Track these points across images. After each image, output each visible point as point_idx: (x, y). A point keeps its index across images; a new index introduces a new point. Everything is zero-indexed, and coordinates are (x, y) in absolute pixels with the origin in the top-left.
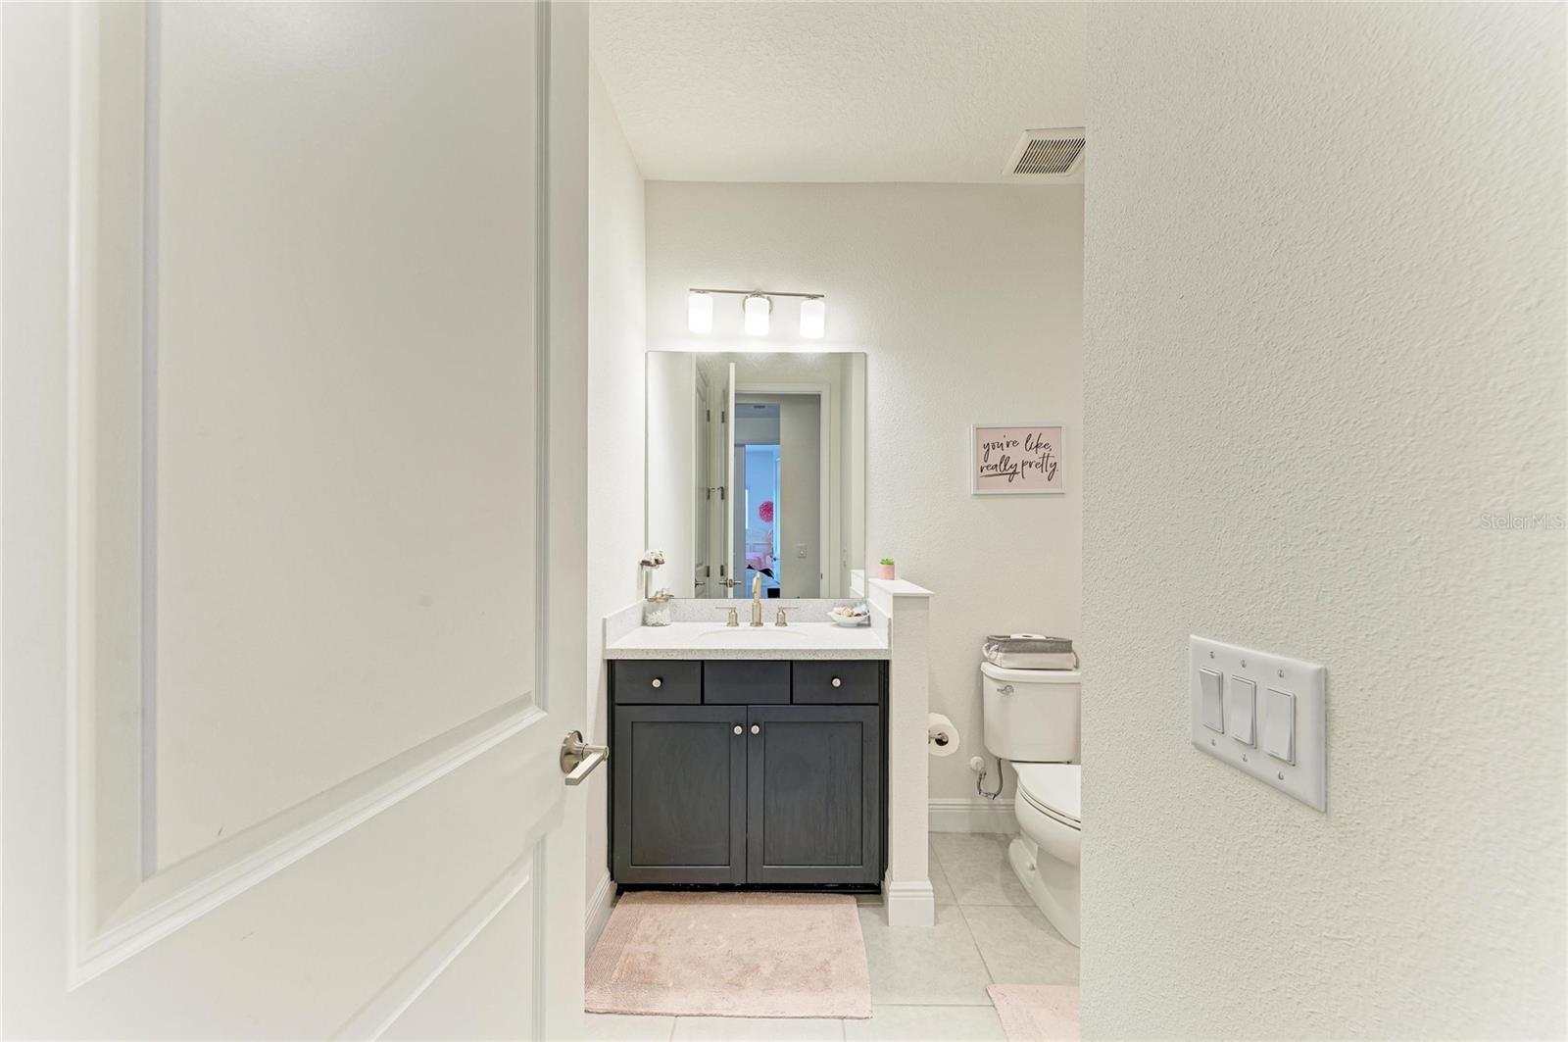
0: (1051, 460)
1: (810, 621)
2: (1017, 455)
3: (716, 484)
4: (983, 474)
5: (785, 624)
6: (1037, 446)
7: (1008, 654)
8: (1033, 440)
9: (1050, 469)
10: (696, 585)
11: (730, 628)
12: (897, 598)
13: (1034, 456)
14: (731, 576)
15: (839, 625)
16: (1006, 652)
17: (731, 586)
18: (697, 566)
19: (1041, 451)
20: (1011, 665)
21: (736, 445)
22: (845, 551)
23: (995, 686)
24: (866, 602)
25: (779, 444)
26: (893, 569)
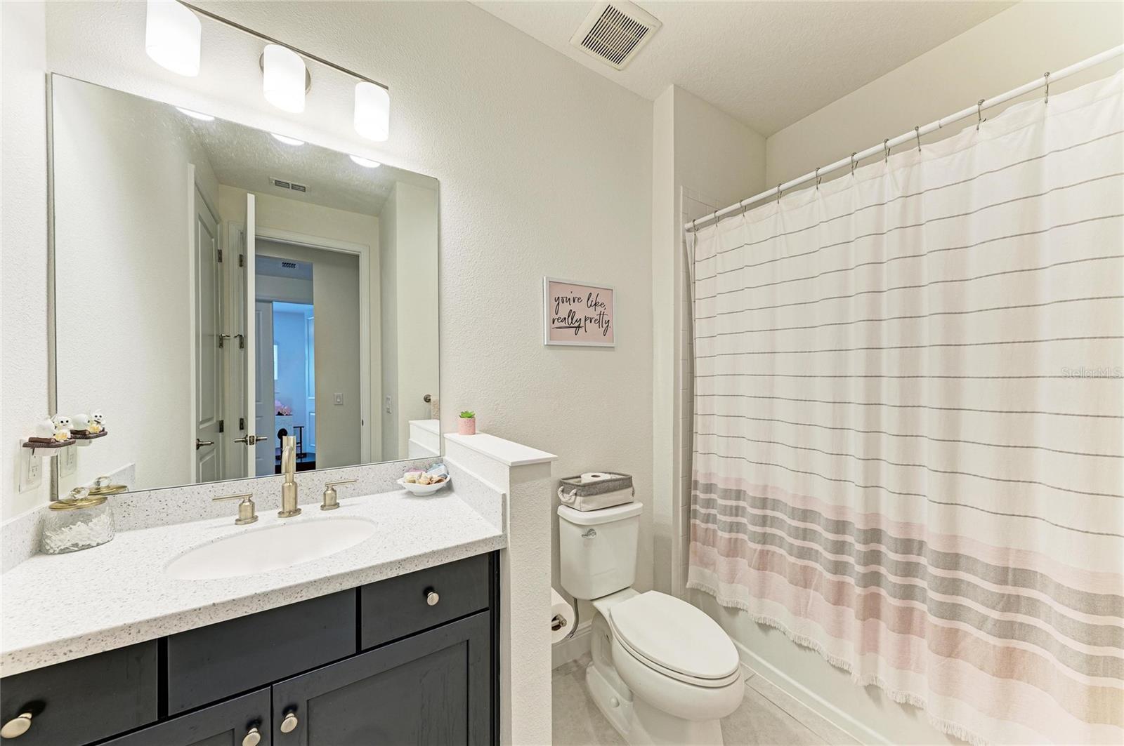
0: (606, 318)
1: (372, 493)
2: (582, 311)
3: (231, 330)
4: (554, 326)
5: (337, 505)
6: (595, 305)
7: (588, 498)
8: (593, 298)
9: (605, 326)
10: (198, 446)
11: (242, 528)
12: (515, 468)
13: (592, 313)
14: (251, 431)
15: (411, 494)
16: (585, 496)
17: (252, 443)
18: (199, 423)
19: (599, 309)
20: (591, 507)
21: (257, 301)
22: (388, 399)
23: (579, 532)
24: (442, 461)
25: (312, 304)
26: (474, 422)
